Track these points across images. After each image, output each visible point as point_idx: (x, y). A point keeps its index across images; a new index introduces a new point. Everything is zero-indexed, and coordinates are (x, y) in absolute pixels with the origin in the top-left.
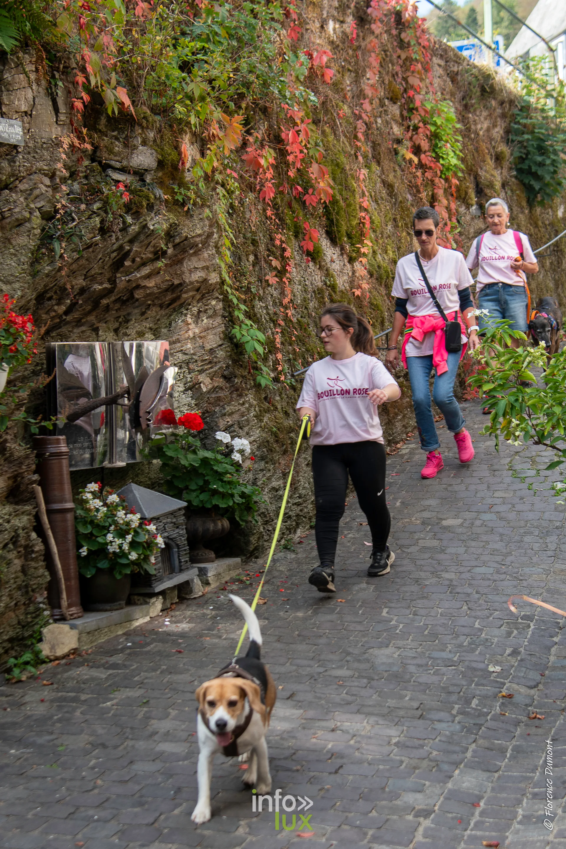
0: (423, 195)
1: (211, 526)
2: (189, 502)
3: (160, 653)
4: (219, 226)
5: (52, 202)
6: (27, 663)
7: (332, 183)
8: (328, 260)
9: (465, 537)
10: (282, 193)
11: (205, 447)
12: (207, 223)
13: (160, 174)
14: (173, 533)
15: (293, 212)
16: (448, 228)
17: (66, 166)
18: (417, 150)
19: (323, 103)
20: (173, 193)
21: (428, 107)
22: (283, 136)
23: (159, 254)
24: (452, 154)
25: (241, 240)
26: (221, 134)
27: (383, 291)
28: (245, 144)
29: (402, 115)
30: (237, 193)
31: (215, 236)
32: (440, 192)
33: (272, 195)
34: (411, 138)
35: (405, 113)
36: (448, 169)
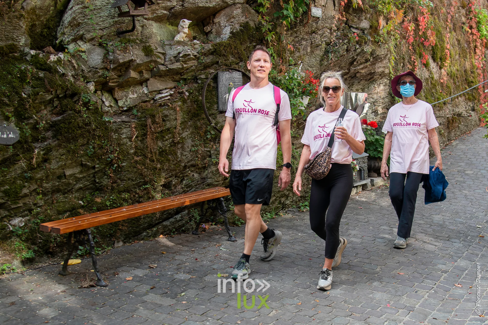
0: (472, 45)
1: (377, 165)
2: (369, 154)
3: (354, 208)
4: (391, 52)
5: (330, 39)
6: (306, 205)
7: (435, 38)
8: (431, 67)
9: (474, 178)
10: (416, 40)
11: (377, 134)
12: (386, 50)
13: (370, 31)
14: (363, 165)
15: (420, 48)
16: (480, 59)
17: (336, 26)
18: (471, 28)
19: (435, 7)
20: (375, 38)
21: (477, 11)
22: (419, 19)
23: (367, 61)
24: (485, 30)
25: (399, 57)
26: (395, 17)
27: (452, 81)
28: (403, 21)
29: (466, 14)
30: (399, 39)
31: (389, 55)
32: (479, 44)
33: (412, 41)
34: (469, 23)
35: (468, 13)
36: (482, 36)
